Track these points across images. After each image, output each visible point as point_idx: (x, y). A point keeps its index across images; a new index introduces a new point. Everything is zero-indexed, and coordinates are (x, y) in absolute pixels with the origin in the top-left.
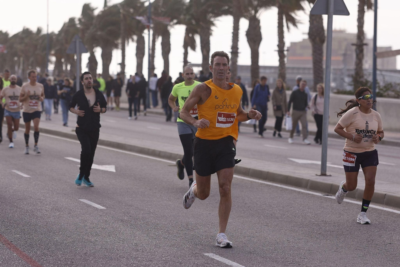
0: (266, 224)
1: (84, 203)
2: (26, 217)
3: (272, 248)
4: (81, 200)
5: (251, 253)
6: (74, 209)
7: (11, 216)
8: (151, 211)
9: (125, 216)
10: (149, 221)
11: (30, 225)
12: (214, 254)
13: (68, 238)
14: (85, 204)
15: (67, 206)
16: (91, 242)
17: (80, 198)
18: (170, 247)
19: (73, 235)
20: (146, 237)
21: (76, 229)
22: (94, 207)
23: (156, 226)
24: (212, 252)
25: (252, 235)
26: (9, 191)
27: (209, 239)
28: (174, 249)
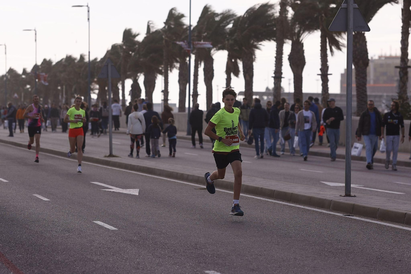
0: (277, 243)
1: (97, 224)
2: (34, 238)
3: (276, 266)
4: (95, 222)
5: (253, 270)
6: (85, 230)
7: (18, 238)
8: (163, 231)
9: (135, 237)
10: (158, 241)
11: (36, 245)
12: (216, 272)
13: (71, 257)
14: (97, 226)
15: (78, 227)
16: (93, 261)
17: (94, 220)
18: (172, 265)
19: (76, 255)
20: (151, 256)
21: (82, 249)
22: (106, 228)
23: (164, 245)
24: (214, 270)
25: (260, 253)
26: (24, 214)
27: (215, 257)
28: (176, 267)
